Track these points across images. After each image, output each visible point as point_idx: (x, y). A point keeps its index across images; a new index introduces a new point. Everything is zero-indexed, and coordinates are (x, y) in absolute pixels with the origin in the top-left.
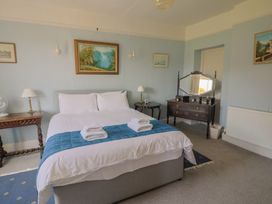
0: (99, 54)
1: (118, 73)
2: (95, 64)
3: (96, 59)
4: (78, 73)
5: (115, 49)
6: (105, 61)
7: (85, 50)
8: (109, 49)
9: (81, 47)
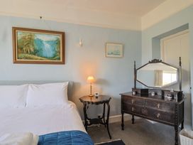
0: (41, 41)
1: (63, 63)
2: (36, 52)
3: (37, 48)
4: (15, 62)
5: (60, 37)
6: (48, 50)
7: (24, 38)
8: (53, 38)
9: (20, 35)
